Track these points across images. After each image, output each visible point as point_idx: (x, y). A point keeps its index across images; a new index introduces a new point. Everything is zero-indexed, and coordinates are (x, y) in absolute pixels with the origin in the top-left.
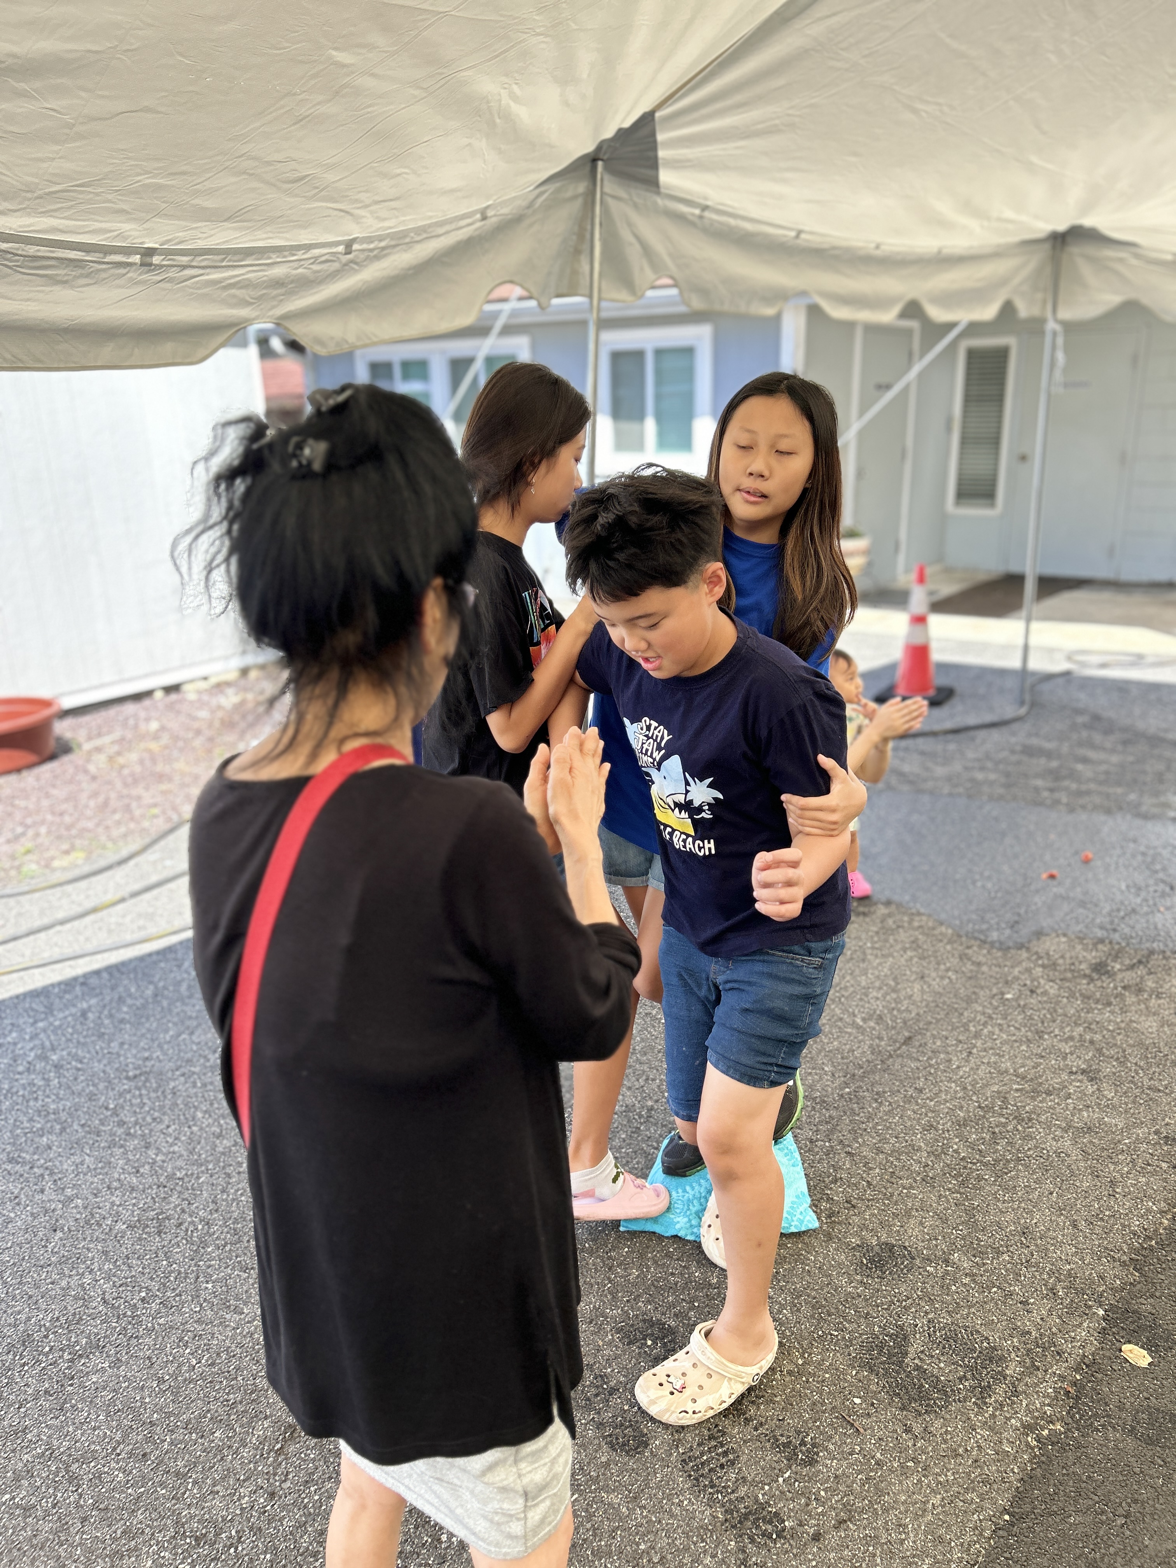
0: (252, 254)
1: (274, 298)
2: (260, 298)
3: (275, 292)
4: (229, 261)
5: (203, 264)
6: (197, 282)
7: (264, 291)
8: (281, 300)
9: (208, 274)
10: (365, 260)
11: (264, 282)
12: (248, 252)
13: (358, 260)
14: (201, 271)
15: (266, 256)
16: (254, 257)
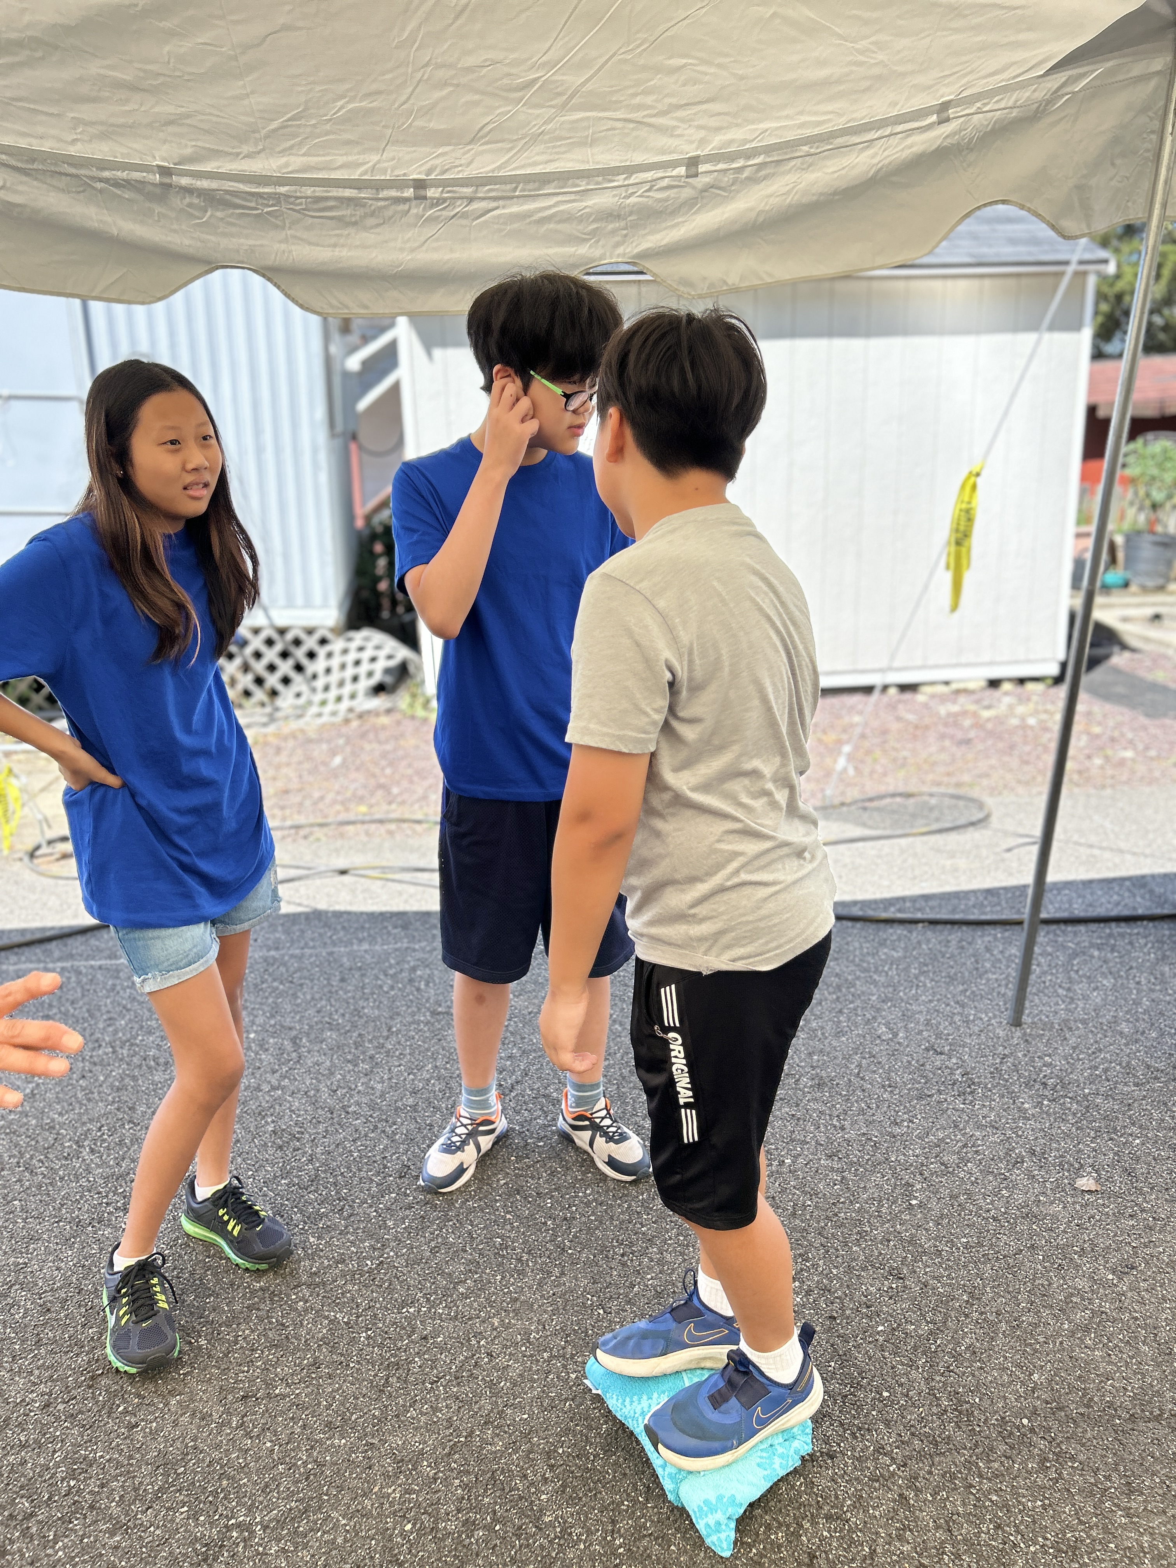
1: (614, 233)
3: (611, 227)
5: (492, 195)
6: (499, 216)
8: (627, 236)
9: (506, 207)
10: (733, 184)
11: (591, 213)
14: (494, 204)
15: (570, 182)
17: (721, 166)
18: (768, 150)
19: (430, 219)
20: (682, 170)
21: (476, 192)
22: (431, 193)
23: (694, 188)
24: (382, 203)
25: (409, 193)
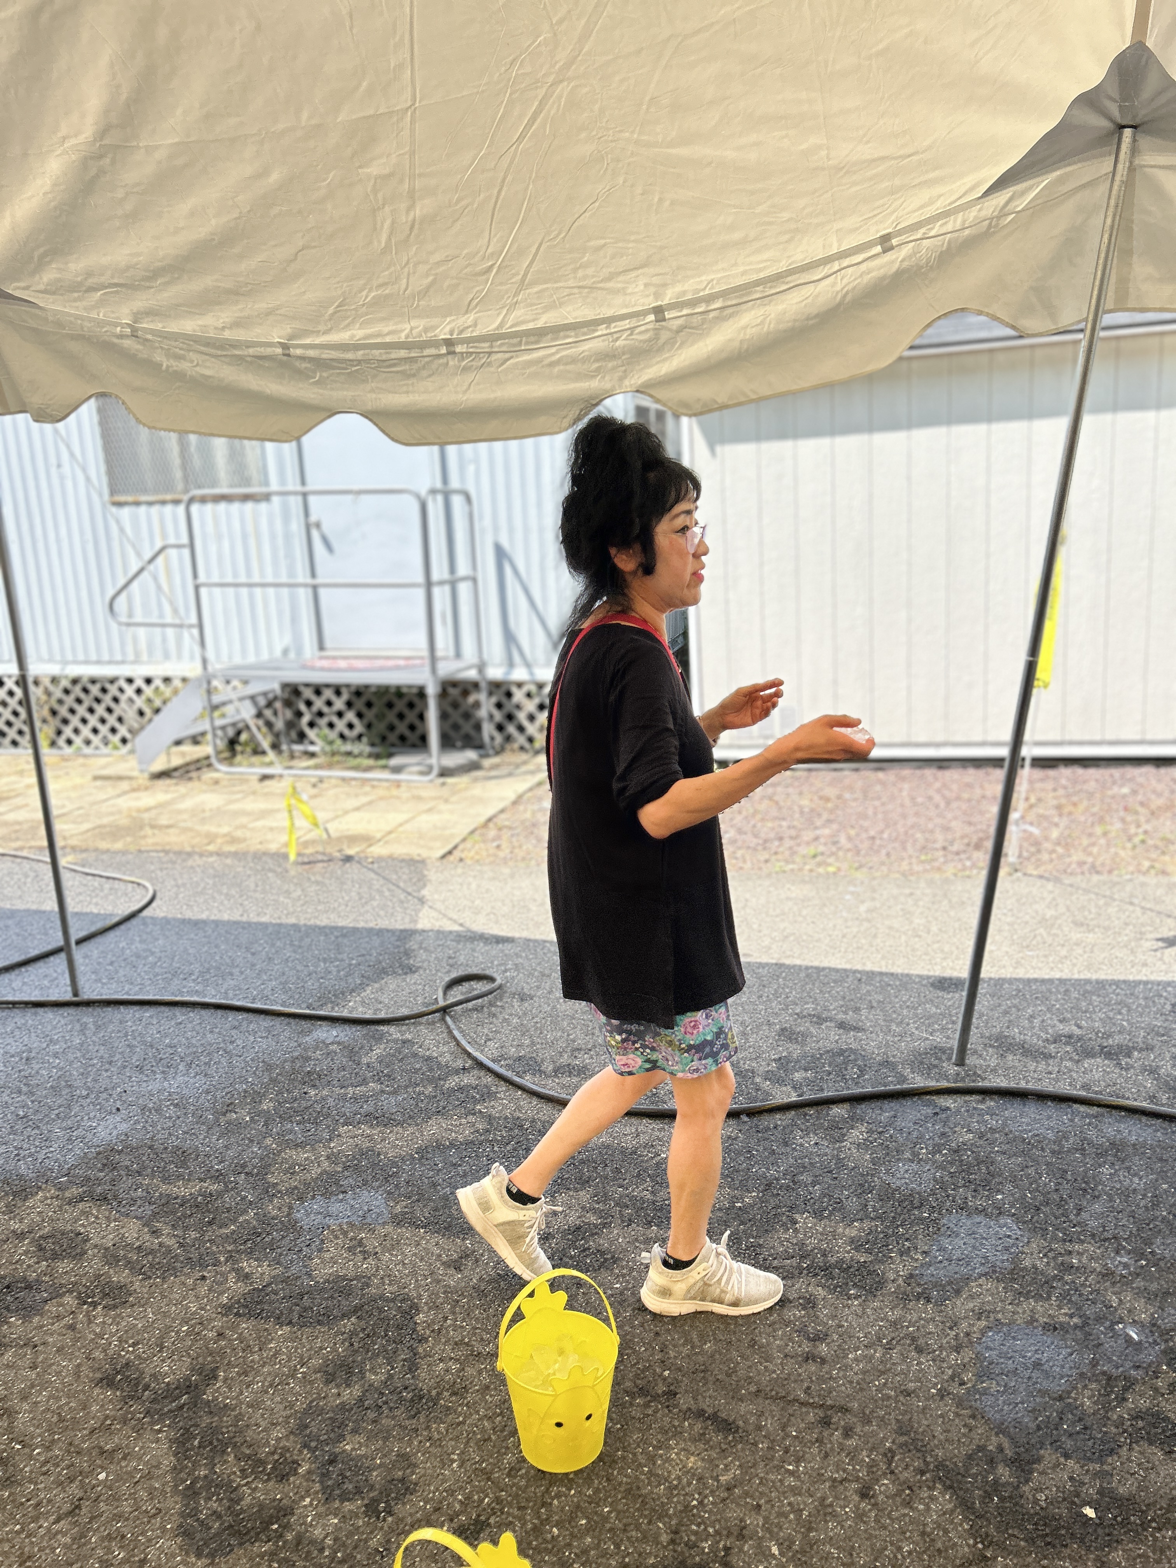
0: (546, 335)
1: (614, 368)
2: (598, 370)
3: (610, 365)
4: (527, 343)
5: (504, 349)
6: (516, 364)
7: (596, 365)
8: (625, 371)
9: (517, 356)
10: (703, 324)
11: (591, 356)
12: (540, 333)
13: (694, 325)
14: (508, 355)
15: (562, 334)
16: (549, 336)
17: (685, 312)
18: (724, 294)
19: (466, 369)
20: (652, 317)
21: (491, 347)
22: (459, 349)
23: (670, 330)
24: (427, 359)
25: (444, 350)
